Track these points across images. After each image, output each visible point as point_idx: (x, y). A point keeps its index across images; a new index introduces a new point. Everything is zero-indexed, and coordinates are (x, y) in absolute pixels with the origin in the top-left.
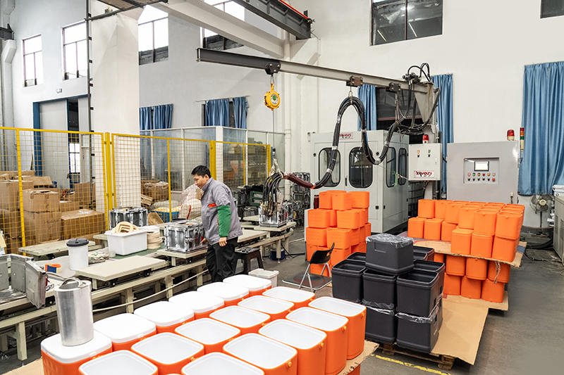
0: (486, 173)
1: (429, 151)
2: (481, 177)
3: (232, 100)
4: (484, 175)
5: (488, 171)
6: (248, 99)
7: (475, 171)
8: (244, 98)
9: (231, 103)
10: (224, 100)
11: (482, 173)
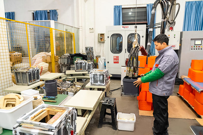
0: (200, 46)
1: (175, 35)
2: (198, 48)
3: (49, 11)
4: (199, 47)
5: (201, 45)
6: (58, 11)
7: (195, 45)
8: (55, 11)
9: (48, 13)
10: (45, 11)
11: (198, 46)
